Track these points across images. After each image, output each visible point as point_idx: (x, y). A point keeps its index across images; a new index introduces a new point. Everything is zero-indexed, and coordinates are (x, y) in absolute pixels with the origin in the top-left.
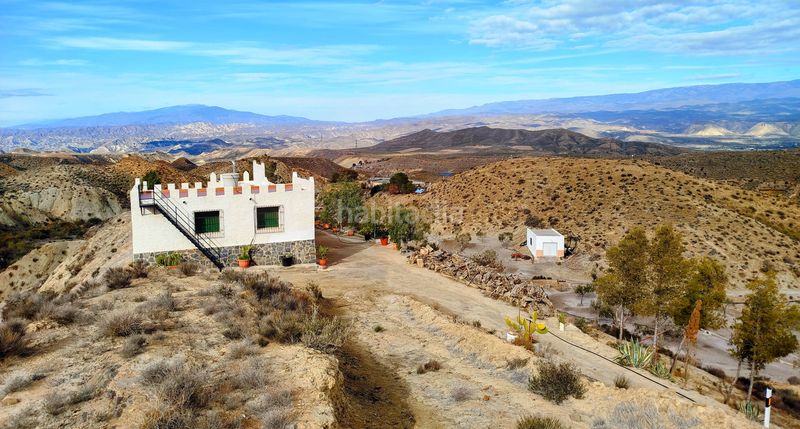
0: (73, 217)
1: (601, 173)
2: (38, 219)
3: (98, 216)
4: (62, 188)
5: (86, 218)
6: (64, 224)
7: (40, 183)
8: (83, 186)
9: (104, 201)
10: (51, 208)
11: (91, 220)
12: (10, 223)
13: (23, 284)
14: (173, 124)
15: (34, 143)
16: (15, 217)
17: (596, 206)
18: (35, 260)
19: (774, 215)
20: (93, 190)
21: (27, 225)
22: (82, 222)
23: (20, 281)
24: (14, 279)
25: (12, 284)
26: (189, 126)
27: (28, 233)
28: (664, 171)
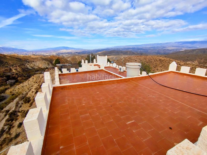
0: (43, 67)
1: (154, 59)
2: (36, 68)
3: (48, 67)
4: (40, 62)
5: (45, 67)
6: (41, 68)
7: (36, 61)
8: (44, 61)
9: (48, 64)
10: (39, 65)
11: (46, 68)
12: (31, 68)
13: (31, 84)
14: (60, 50)
15: (35, 53)
16: (32, 67)
17: (155, 66)
18: (33, 79)
19: (194, 68)
20: (46, 62)
21: (34, 69)
22: (45, 68)
23: (30, 83)
24: (29, 83)
25: (29, 84)
26: (63, 50)
27: (34, 70)
28: (168, 59)
